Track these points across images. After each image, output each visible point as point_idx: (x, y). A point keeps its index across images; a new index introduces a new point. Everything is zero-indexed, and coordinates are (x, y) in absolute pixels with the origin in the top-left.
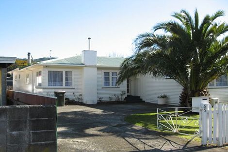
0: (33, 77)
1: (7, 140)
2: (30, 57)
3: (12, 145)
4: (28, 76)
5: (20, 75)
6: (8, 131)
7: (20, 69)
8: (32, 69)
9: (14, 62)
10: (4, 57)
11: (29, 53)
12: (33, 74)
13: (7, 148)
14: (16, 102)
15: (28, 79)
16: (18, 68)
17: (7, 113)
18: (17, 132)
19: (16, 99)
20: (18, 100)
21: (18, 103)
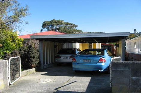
0: (138, 44)
1: (129, 82)
2: (136, 31)
3: (132, 85)
4: (135, 44)
5: (130, 43)
6: (130, 76)
7: (130, 39)
8: (137, 39)
9: (129, 35)
10: (123, 33)
11: (135, 29)
12: (138, 42)
13: (129, 87)
14: (131, 59)
15: (135, 45)
16: (129, 39)
17: (130, 66)
18: (135, 78)
19: (131, 58)
20: (132, 58)
21: (133, 60)
